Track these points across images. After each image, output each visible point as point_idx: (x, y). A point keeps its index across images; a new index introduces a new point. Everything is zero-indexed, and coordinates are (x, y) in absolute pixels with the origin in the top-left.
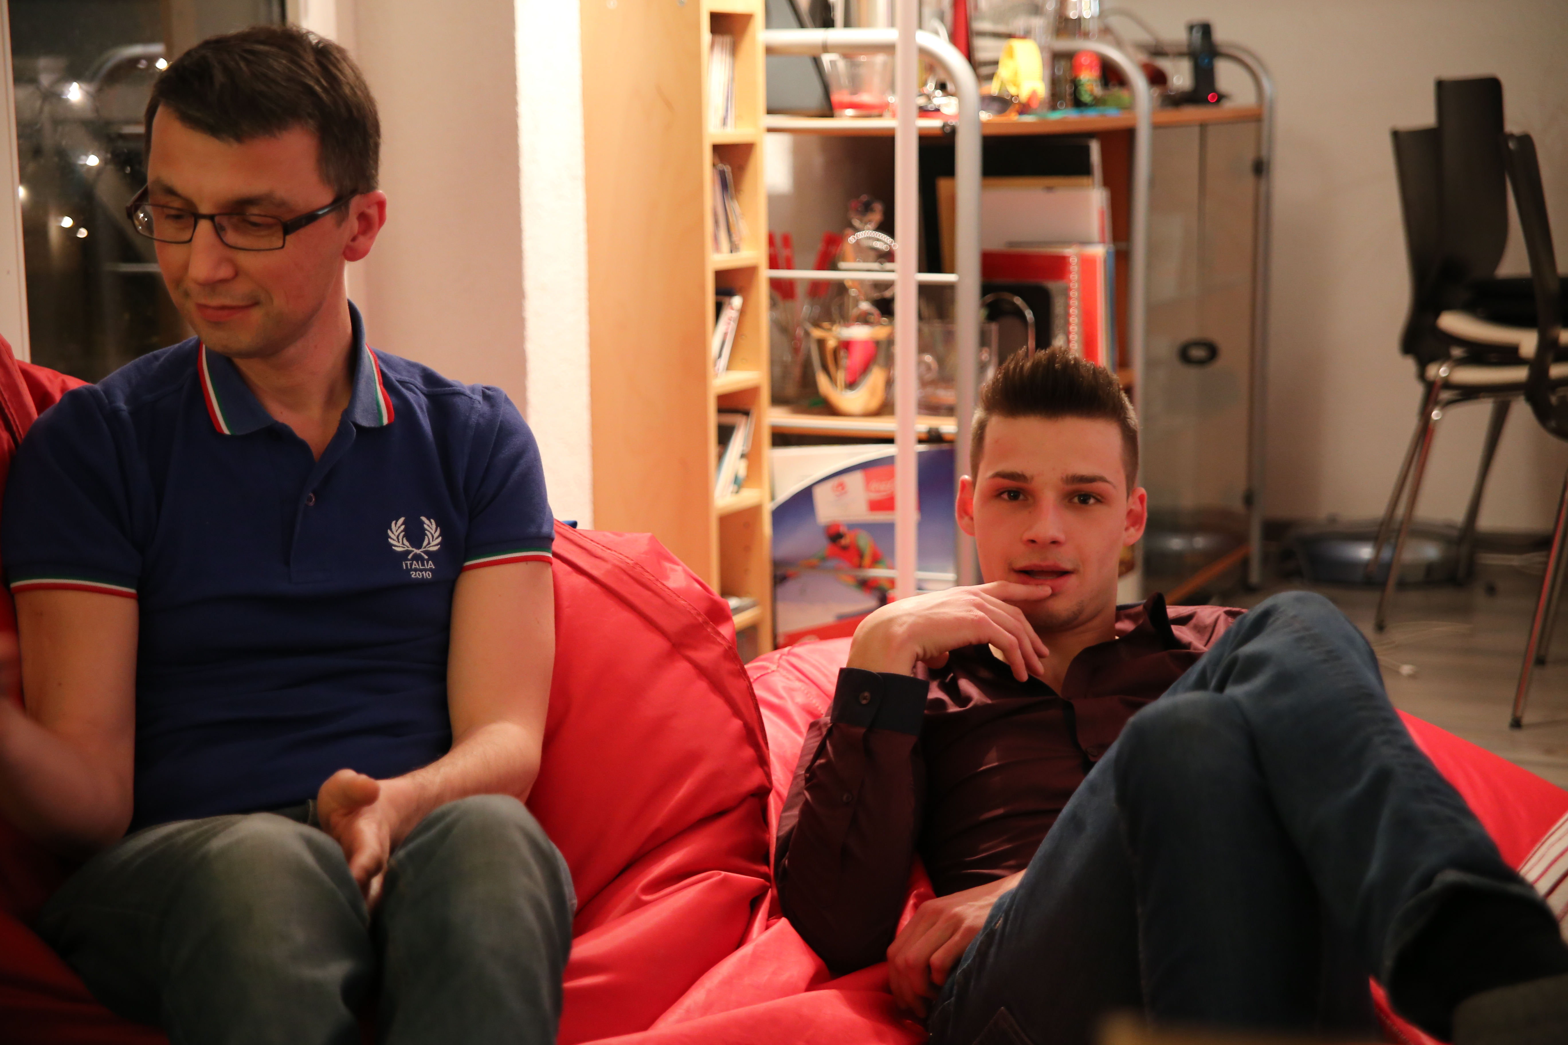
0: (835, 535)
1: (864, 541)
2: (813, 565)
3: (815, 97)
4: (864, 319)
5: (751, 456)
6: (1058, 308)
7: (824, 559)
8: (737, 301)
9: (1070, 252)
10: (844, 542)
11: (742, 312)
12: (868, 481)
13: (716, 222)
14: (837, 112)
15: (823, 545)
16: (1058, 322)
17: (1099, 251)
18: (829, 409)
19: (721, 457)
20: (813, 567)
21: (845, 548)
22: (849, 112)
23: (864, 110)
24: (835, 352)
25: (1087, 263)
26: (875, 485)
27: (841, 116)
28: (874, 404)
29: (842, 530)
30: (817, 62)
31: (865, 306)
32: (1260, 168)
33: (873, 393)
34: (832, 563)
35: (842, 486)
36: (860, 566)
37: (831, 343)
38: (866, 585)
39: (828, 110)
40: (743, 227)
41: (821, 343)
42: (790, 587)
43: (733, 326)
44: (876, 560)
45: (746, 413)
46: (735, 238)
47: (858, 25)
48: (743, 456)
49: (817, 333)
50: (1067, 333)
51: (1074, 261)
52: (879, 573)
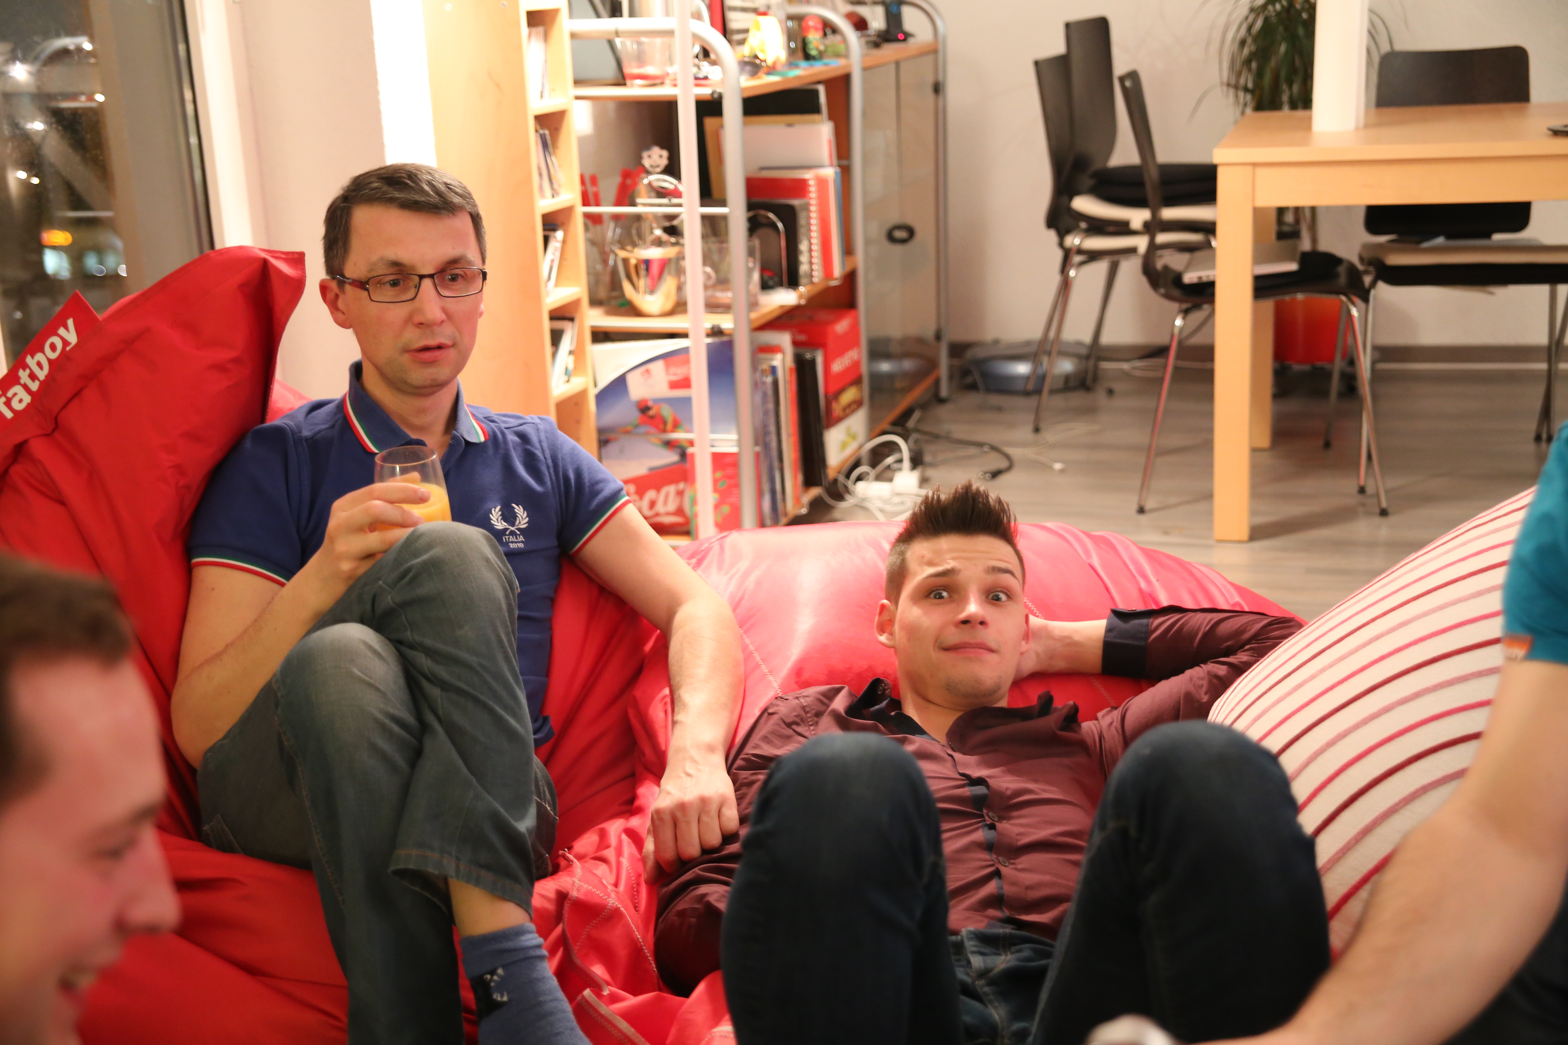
0: (644, 408)
2: (627, 431)
3: (609, 70)
4: (659, 243)
5: (577, 353)
6: (802, 221)
7: (637, 426)
8: (559, 234)
9: (808, 175)
10: (651, 413)
11: (564, 242)
12: (667, 366)
13: (540, 175)
14: (628, 82)
15: (635, 415)
16: (802, 231)
17: (830, 172)
18: (635, 312)
19: (554, 355)
20: (627, 432)
21: (652, 417)
22: (639, 82)
23: (650, 80)
24: (636, 267)
25: (822, 183)
26: (672, 370)
27: (632, 86)
28: (669, 306)
29: (650, 404)
30: (612, 45)
31: (658, 232)
32: (937, 88)
33: (667, 297)
34: (643, 429)
35: (648, 371)
36: (664, 431)
37: (633, 262)
38: (670, 444)
39: (621, 80)
40: (560, 176)
41: (626, 261)
42: (612, 448)
43: (558, 254)
44: (676, 426)
45: (572, 319)
46: (555, 186)
47: (641, 16)
48: (571, 353)
49: (622, 254)
50: (809, 238)
51: (811, 182)
52: (679, 435)
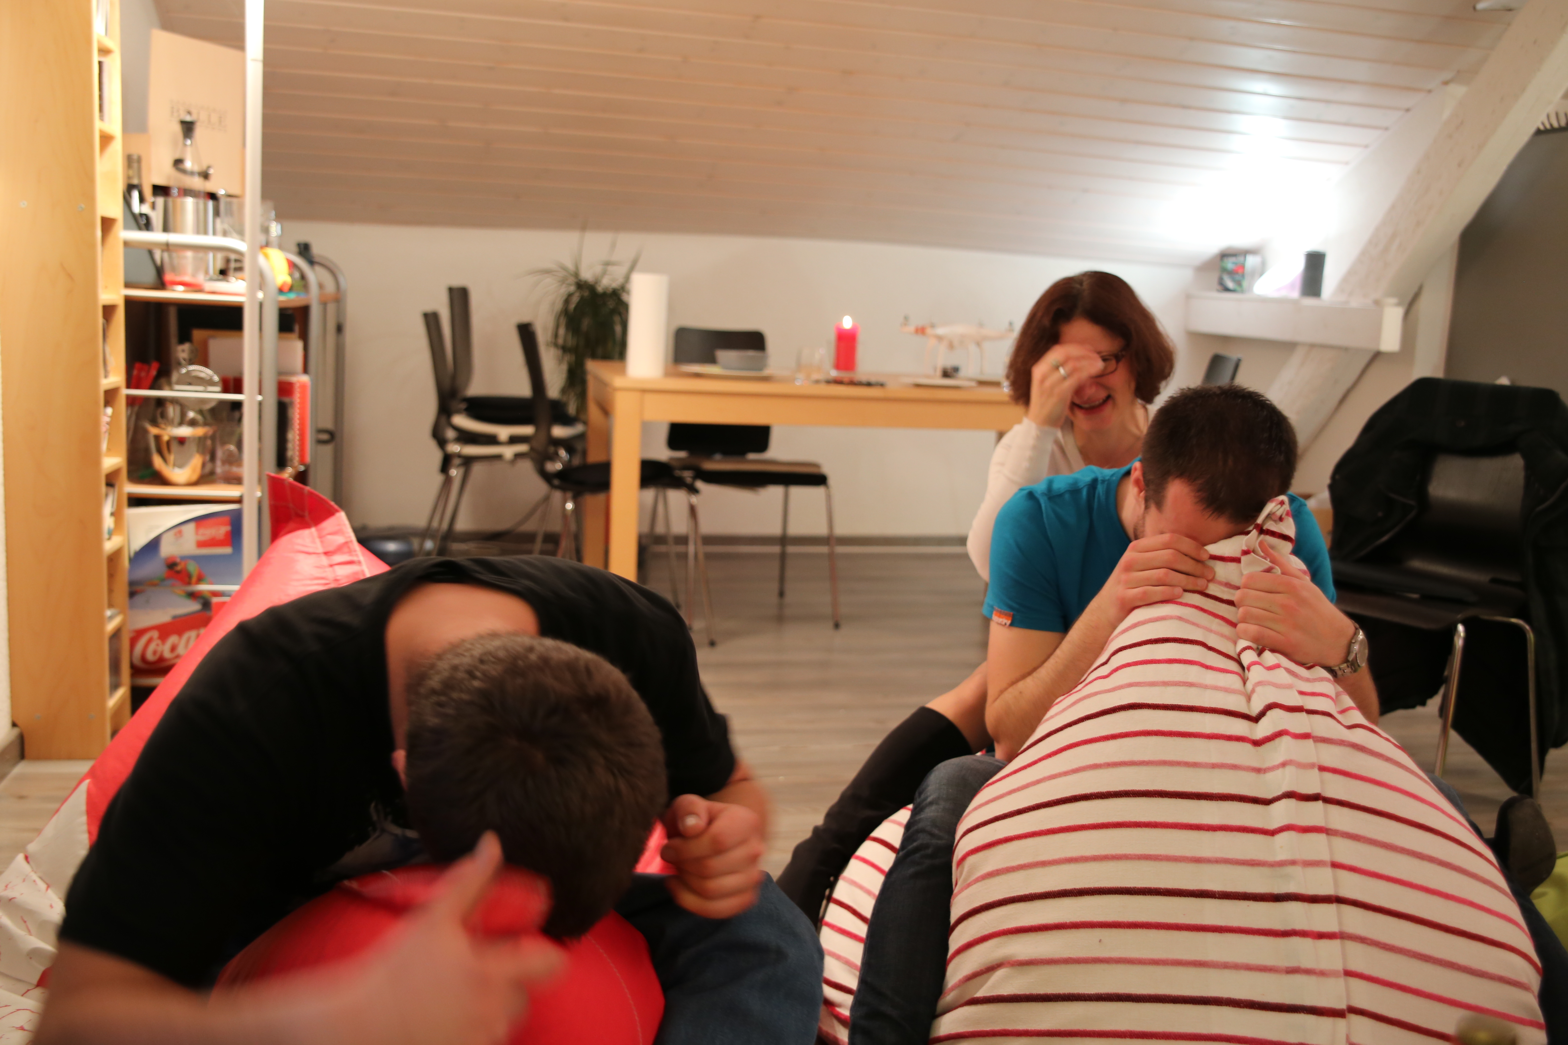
0: (171, 565)
1: (193, 568)
2: (153, 583)
3: (150, 276)
5: (117, 515)
6: (290, 415)
7: (163, 580)
8: (109, 410)
9: (293, 380)
10: (179, 568)
11: (112, 417)
12: (197, 529)
14: (169, 287)
15: (163, 571)
16: (290, 423)
17: (307, 379)
18: (164, 481)
20: (154, 585)
21: (178, 572)
22: (178, 288)
23: (190, 286)
24: (168, 443)
25: (303, 386)
26: (202, 531)
27: (172, 290)
28: (195, 477)
29: (178, 560)
30: (151, 253)
31: (192, 414)
33: (194, 470)
34: (169, 582)
35: (180, 532)
36: (189, 583)
37: (166, 438)
38: (193, 595)
39: (161, 284)
40: (112, 360)
41: (158, 438)
42: (139, 599)
43: (108, 427)
44: (200, 579)
45: (112, 485)
46: (108, 369)
47: (175, 231)
48: (112, 514)
49: (153, 431)
50: (295, 430)
51: (298, 386)
52: (203, 588)
